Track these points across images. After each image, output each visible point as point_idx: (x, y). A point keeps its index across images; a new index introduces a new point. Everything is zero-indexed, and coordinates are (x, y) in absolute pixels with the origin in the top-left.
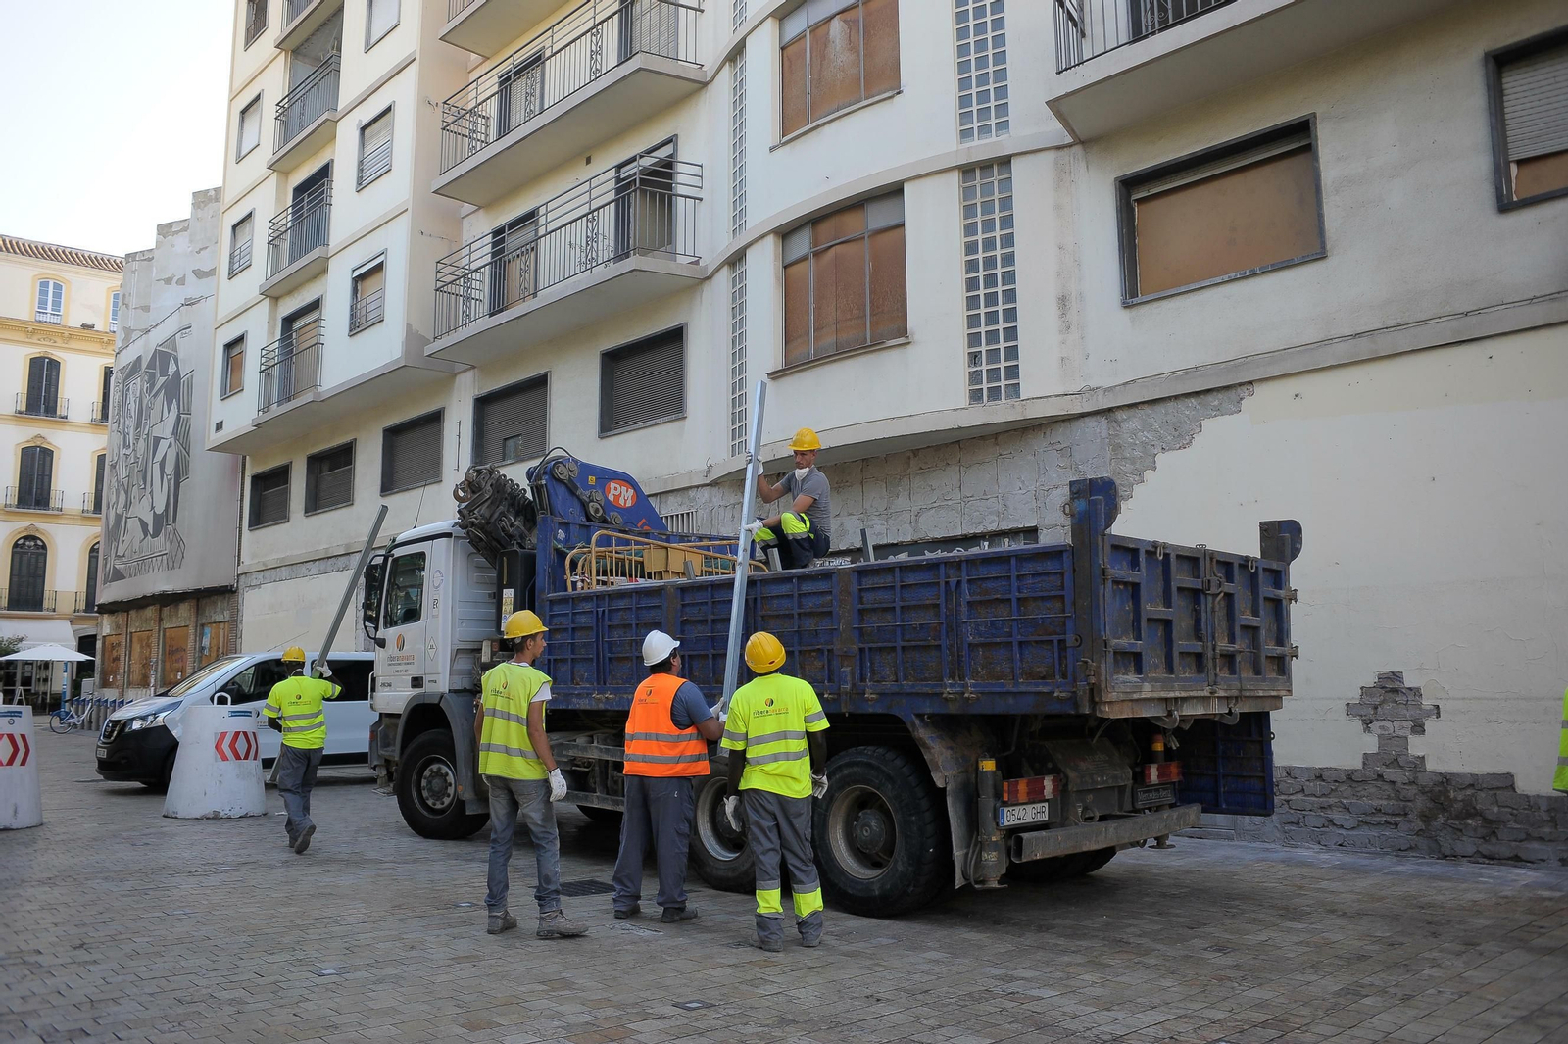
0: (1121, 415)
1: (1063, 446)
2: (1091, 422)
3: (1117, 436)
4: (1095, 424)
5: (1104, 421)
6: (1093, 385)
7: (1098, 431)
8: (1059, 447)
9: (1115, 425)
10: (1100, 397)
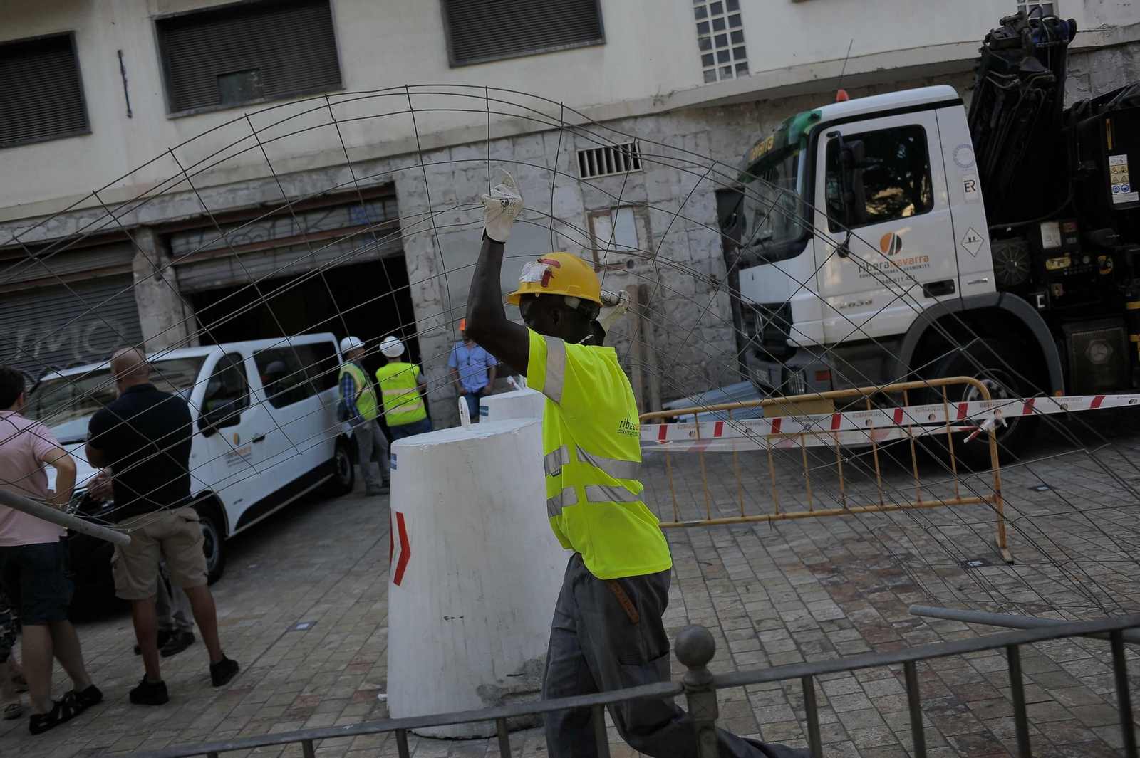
0: (1131, 49)
1: (1081, 74)
2: (1107, 55)
3: (1129, 65)
4: (1111, 55)
5: (1119, 54)
6: (1110, 23)
7: (1114, 61)
8: (1078, 74)
9: (1127, 56)
10: (1121, 32)
